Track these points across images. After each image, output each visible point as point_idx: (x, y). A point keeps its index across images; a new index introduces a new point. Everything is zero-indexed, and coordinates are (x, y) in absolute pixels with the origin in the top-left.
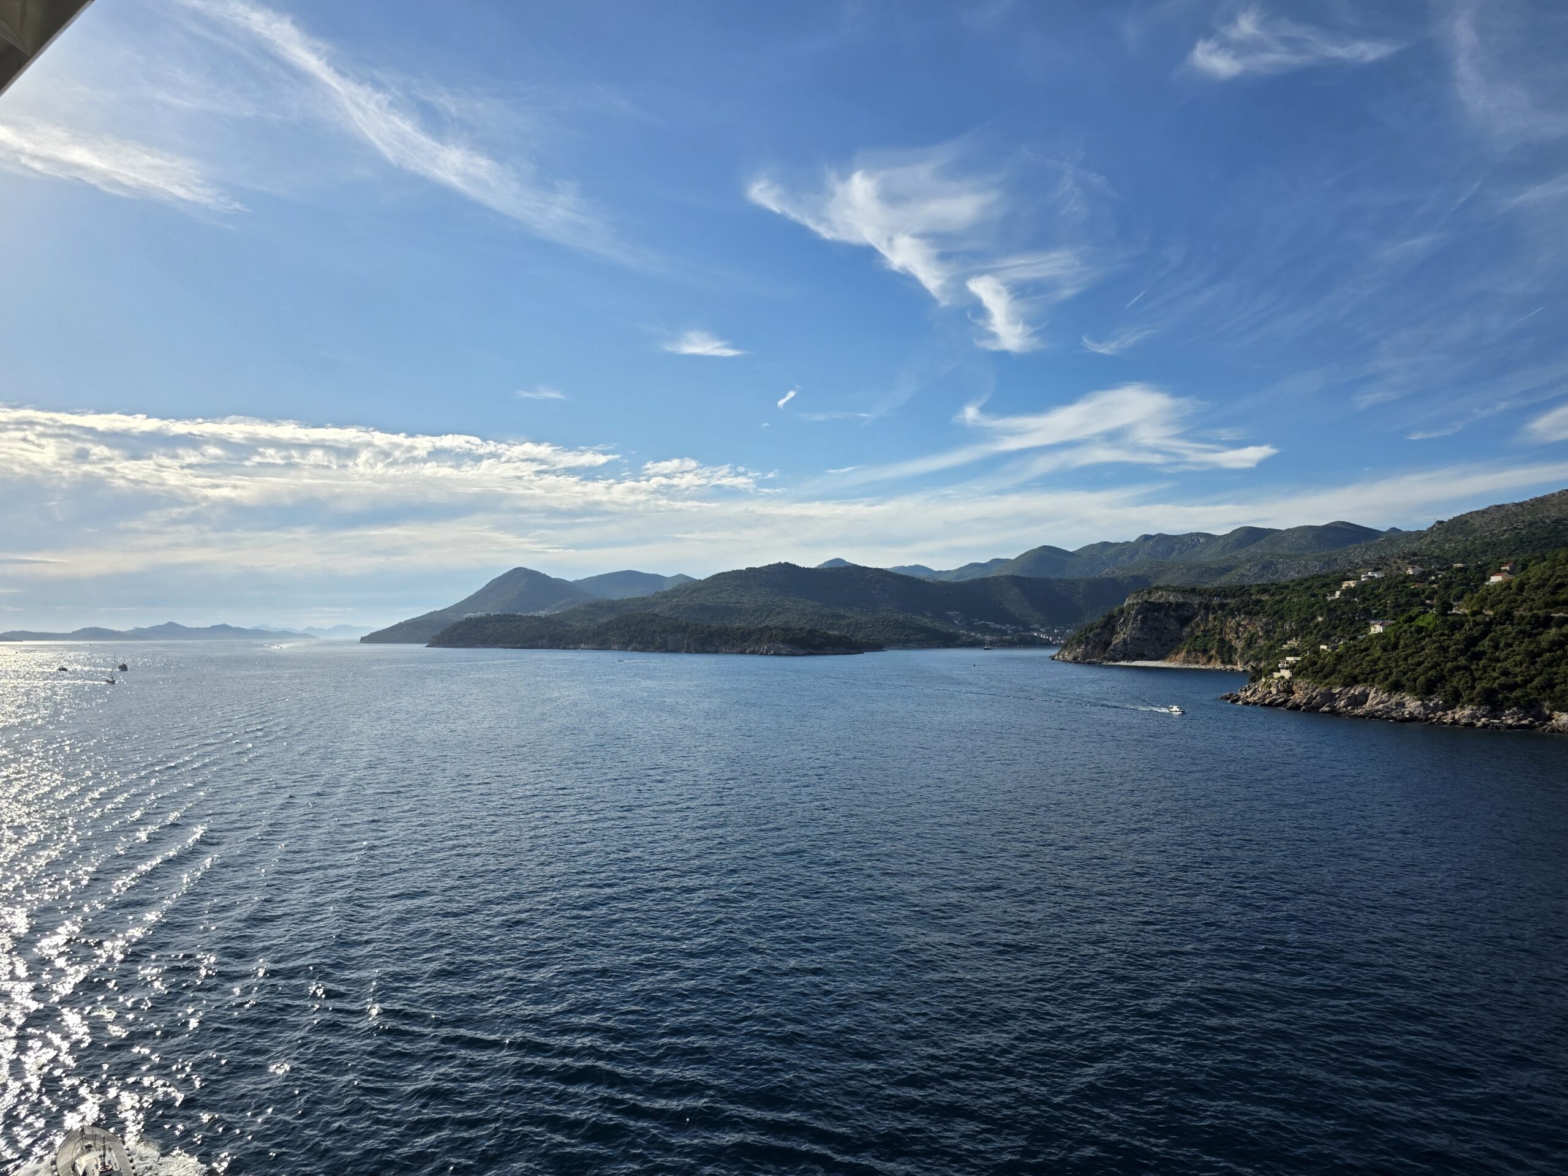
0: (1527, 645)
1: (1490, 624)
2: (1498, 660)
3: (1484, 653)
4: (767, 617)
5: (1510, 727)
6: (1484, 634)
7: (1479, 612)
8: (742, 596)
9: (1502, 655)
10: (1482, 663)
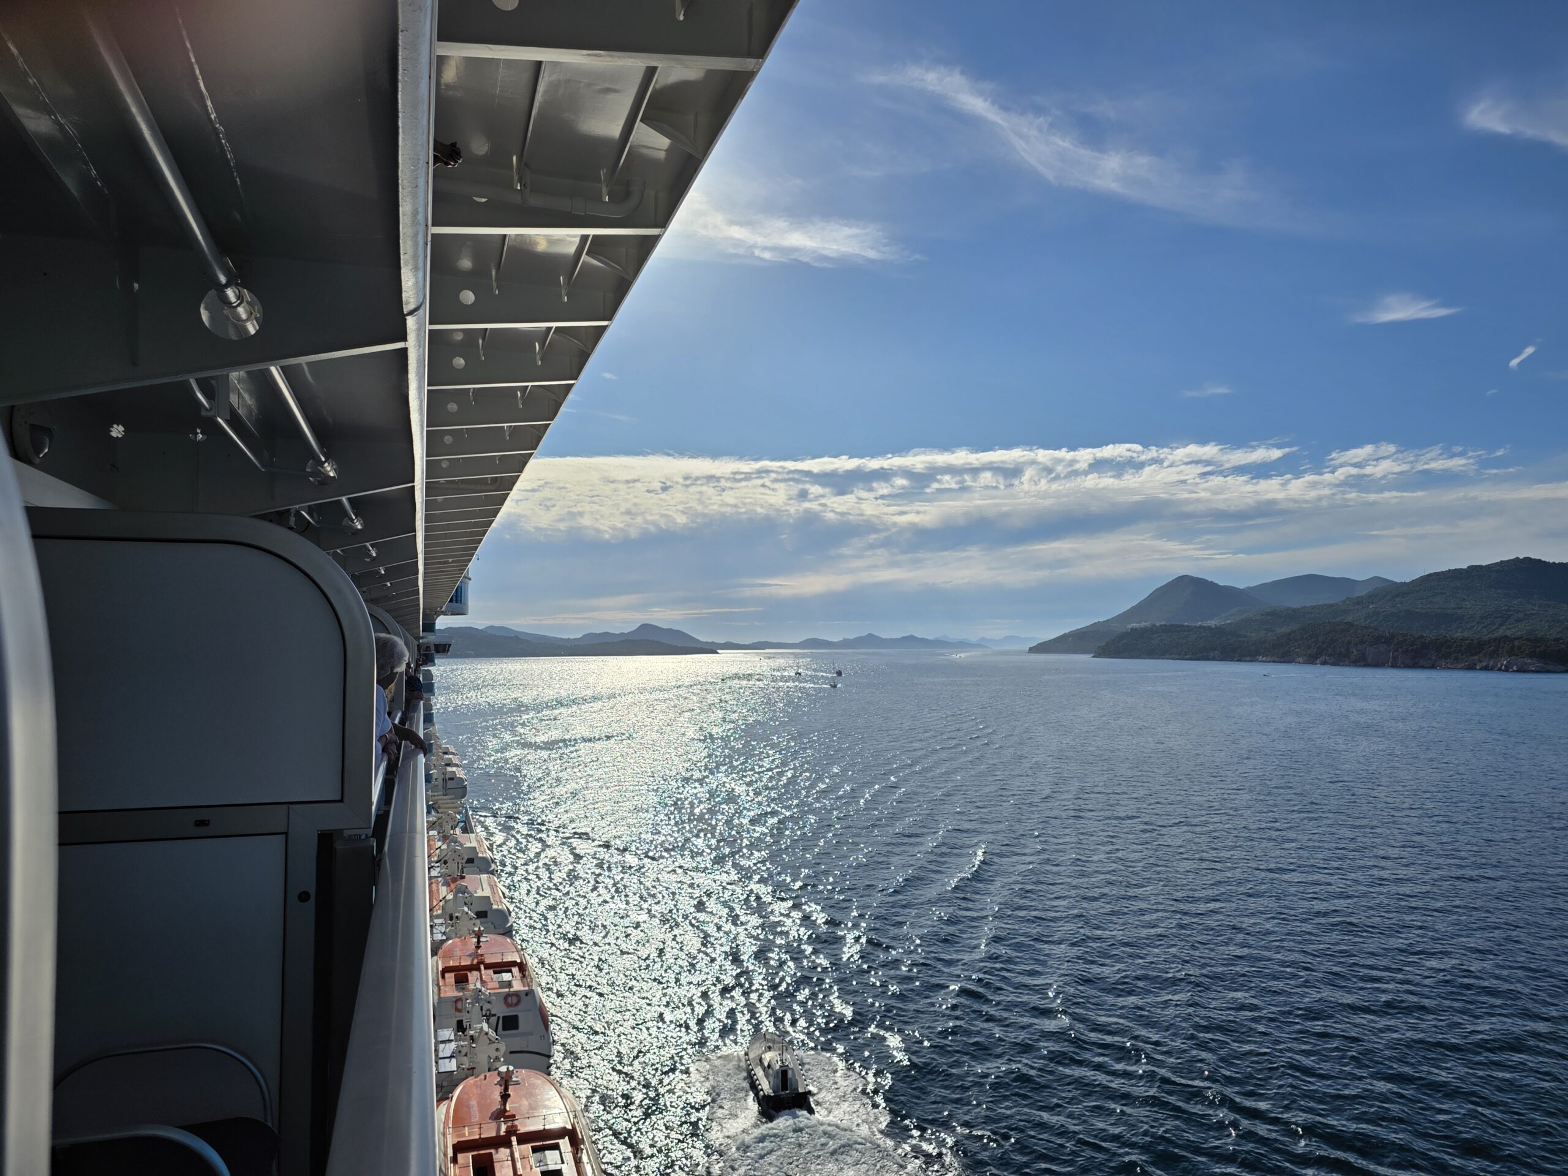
8: (1464, 600)
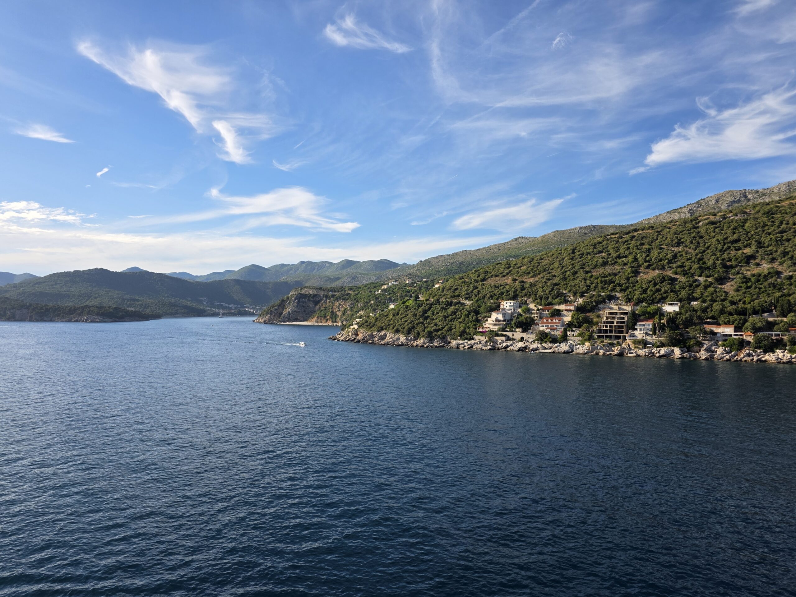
0: (444, 313)
1: (432, 304)
2: (433, 319)
3: (429, 316)
4: (87, 300)
5: (436, 347)
6: (430, 308)
7: (428, 300)
9: (435, 317)
10: (428, 320)
